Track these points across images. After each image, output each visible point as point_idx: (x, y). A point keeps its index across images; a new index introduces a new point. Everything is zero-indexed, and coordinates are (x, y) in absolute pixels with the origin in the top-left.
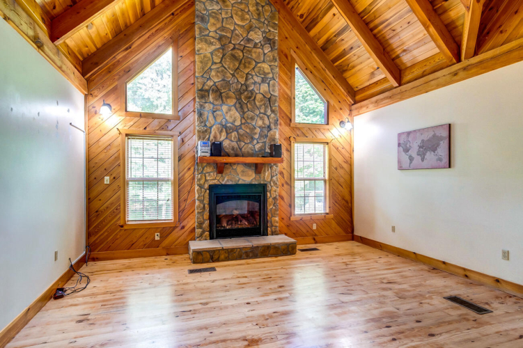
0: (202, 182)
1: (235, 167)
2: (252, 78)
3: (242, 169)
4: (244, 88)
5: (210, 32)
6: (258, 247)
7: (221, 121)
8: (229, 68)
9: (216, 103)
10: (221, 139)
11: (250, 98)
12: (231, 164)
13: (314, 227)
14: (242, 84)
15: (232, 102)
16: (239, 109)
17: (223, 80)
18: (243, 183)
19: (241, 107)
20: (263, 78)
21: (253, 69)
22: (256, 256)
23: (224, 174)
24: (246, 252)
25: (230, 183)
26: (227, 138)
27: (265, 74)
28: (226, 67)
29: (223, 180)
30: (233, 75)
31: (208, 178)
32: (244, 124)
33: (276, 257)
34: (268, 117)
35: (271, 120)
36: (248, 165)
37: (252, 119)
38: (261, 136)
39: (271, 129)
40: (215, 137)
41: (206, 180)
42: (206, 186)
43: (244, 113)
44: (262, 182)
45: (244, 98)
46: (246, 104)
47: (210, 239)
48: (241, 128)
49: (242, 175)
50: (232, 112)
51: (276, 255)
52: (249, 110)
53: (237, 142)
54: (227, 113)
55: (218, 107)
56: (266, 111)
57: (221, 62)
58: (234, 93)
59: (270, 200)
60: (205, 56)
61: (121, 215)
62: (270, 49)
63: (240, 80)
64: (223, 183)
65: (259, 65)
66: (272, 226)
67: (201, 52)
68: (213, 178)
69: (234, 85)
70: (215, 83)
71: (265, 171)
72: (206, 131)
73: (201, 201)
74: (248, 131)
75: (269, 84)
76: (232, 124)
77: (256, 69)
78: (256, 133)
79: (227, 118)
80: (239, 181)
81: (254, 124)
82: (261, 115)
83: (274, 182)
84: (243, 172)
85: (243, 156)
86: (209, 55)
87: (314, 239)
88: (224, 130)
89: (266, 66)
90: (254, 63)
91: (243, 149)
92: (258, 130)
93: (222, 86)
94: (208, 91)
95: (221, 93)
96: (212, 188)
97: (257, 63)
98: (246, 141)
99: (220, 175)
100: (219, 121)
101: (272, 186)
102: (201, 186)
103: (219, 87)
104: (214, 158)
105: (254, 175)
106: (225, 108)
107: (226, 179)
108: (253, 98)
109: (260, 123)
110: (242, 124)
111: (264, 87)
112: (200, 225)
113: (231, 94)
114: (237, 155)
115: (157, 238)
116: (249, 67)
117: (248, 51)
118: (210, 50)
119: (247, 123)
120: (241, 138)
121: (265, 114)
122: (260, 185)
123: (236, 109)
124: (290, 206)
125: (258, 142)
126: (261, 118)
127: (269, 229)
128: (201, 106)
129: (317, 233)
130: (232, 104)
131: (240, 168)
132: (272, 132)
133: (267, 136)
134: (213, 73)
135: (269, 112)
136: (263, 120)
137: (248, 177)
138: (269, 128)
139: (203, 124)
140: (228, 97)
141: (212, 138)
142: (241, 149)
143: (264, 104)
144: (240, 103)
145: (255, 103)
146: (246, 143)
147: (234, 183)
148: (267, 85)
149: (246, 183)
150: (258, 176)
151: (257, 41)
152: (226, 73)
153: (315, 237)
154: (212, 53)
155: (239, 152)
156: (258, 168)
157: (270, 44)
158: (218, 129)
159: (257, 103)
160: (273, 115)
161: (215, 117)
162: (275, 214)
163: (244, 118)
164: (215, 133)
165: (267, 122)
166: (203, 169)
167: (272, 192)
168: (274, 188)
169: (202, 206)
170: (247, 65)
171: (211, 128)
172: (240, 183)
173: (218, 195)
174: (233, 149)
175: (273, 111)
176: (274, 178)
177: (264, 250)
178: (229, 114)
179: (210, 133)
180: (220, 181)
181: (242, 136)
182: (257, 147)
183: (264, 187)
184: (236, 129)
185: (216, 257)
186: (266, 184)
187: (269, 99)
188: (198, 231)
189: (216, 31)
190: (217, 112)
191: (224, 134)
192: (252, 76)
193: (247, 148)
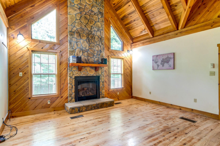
0: (71, 75)
1: (86, 68)
2: (93, 28)
3: (89, 69)
4: (90, 32)
5: (75, 5)
6: (99, 104)
7: (80, 47)
8: (84, 23)
9: (78, 38)
10: (80, 55)
11: (93, 37)
12: (85, 67)
13: (118, 94)
14: (89, 31)
15: (85, 38)
16: (88, 42)
17: (81, 28)
18: (90, 75)
19: (89, 41)
20: (98, 29)
21: (94, 24)
22: (98, 108)
23: (81, 72)
24: (94, 107)
25: (84, 75)
26: (83, 55)
27: (99, 27)
28: (82, 22)
29: (81, 74)
30: (85, 26)
31: (74, 73)
32: (90, 49)
33: (107, 107)
34: (100, 46)
35: (101, 48)
36: (91, 67)
37: (94, 47)
38: (97, 54)
39: (101, 52)
40: (77, 54)
41: (73, 74)
42: (73, 77)
43: (90, 44)
44: (98, 75)
45: (90, 37)
46: (91, 40)
47: (75, 102)
48: (89, 51)
49: (89, 72)
50: (85, 43)
51: (106, 107)
52: (92, 43)
53: (87, 57)
54: (83, 43)
55: (78, 40)
56: (99, 44)
57: (80, 20)
58: (86, 34)
59: (101, 83)
60: (72, 16)
61: (29, 92)
62: (101, 17)
63: (88, 29)
64: (81, 75)
65: (96, 23)
66: (102, 94)
67: (71, 13)
68: (77, 73)
69: (86, 31)
70: (77, 29)
71: (99, 70)
72: (73, 51)
73: (71, 84)
74: (92, 52)
75: (100, 32)
76: (85, 48)
77: (95, 25)
78: (95, 53)
79: (83, 45)
80: (88, 74)
81: (94, 49)
82: (97, 45)
83: (103, 75)
84: (90, 70)
85: (90, 63)
86: (74, 15)
87: (118, 99)
88: (81, 51)
89: (99, 24)
90: (94, 22)
91: (90, 60)
92: (96, 52)
93: (80, 31)
94: (74, 32)
95: (80, 34)
96: (76, 77)
97: (96, 22)
98: (91, 57)
99: (80, 72)
100: (79, 46)
101: (102, 77)
102: (71, 77)
103: (79, 31)
104: (78, 64)
105: (94, 72)
106: (82, 41)
107: (82, 74)
108: (94, 38)
109: (97, 49)
110: (89, 49)
111: (99, 33)
112: (71, 95)
113: (84, 35)
114: (87, 63)
115: (49, 103)
116: (92, 23)
117: (92, 16)
118: (75, 13)
120: (89, 55)
121: (99, 45)
122: (97, 76)
123: (87, 42)
124: (109, 85)
125: (96, 57)
126: (97, 47)
128: (71, 39)
129: (119, 96)
130: (85, 39)
131: (88, 69)
132: (102, 53)
133: (100, 55)
134: (76, 24)
135: (101, 44)
136: (98, 47)
137: (92, 73)
138: (101, 51)
139: (72, 48)
140: (83, 36)
141: (76, 54)
142: (89, 60)
143: (99, 41)
144: (88, 39)
145: (95, 40)
146: (91, 58)
147: (86, 76)
148: (99, 32)
149: (91, 75)
150: (96, 73)
151: (96, 12)
152: (82, 25)
153: (119, 98)
154: (76, 15)
155: (88, 61)
156: (96, 69)
157: (101, 14)
158: (79, 50)
159: (96, 40)
160: (102, 46)
161: (77, 45)
162: (103, 89)
163: (90, 46)
164: (77, 52)
165: (100, 49)
166: (72, 69)
167: (102, 79)
168: (103, 77)
169: (71, 86)
170: (91, 22)
171: (75, 49)
172: (88, 75)
173: (79, 81)
174: (85, 60)
175: (102, 44)
176: (103, 73)
177: (101, 105)
178: (83, 44)
179: (75, 52)
180: (80, 74)
181: (89, 54)
182: (96, 59)
184: (87, 51)
185: (81, 110)
186: (99, 76)
187: (101, 38)
188: (69, 98)
189: (77, 5)
190: (78, 43)
191: (81, 53)
192: (94, 27)
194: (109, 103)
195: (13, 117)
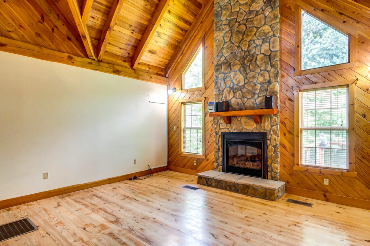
0: (217, 130)
1: (239, 119)
2: (254, 43)
3: (245, 120)
4: (247, 53)
5: (222, 21)
6: (238, 184)
7: (230, 85)
8: (235, 42)
9: (226, 72)
10: (230, 99)
11: (251, 60)
12: (236, 117)
13: (326, 182)
14: (245, 51)
15: (237, 68)
16: (243, 72)
17: (231, 53)
18: (246, 131)
19: (245, 70)
20: (263, 39)
21: (255, 35)
22: (237, 191)
23: (232, 125)
24: (229, 186)
25: (236, 131)
26: (234, 97)
27: (265, 34)
28: (233, 42)
29: (231, 129)
30: (239, 47)
31: (221, 128)
32: (247, 83)
34: (269, 72)
35: (271, 75)
36: (248, 116)
37: (254, 77)
38: (261, 90)
39: (271, 83)
40: (225, 98)
41: (220, 129)
42: (220, 133)
43: (247, 74)
44: (262, 131)
45: (247, 61)
46: (249, 66)
47: (222, 171)
48: (244, 87)
49: (246, 125)
50: (237, 76)
51: (253, 195)
52: (251, 71)
53: (241, 99)
54: (234, 77)
55: (227, 75)
56: (266, 68)
57: (230, 40)
58: (239, 60)
59: (270, 147)
60: (219, 41)
62: (271, 10)
63: (243, 48)
64: (231, 131)
65: (260, 29)
66: (273, 171)
67: (217, 39)
68: (224, 128)
69: (239, 54)
70: (225, 57)
71: (265, 121)
72: (220, 94)
73: (217, 144)
74: (250, 88)
75: (269, 43)
76: (237, 85)
77: (257, 34)
78: (256, 89)
79: (234, 81)
80: (242, 130)
81: (255, 81)
82: (262, 72)
83: (274, 131)
84: (246, 122)
85: (246, 109)
86: (222, 39)
87: (325, 196)
88: (231, 91)
89: (266, 28)
90: (255, 29)
91: (246, 104)
92: (259, 86)
93: (230, 58)
94: (221, 65)
95: (230, 64)
96: (224, 134)
97: (258, 28)
98: (248, 97)
99: (229, 125)
100: (228, 85)
101: (272, 135)
102: (217, 134)
103: (228, 60)
105: (255, 125)
106: (232, 74)
107: (234, 128)
108: (254, 60)
109: (261, 79)
110: (245, 83)
111: (265, 47)
112: (217, 160)
113: (237, 62)
114: (241, 109)
115: (195, 165)
116: (250, 35)
117: (250, 21)
118: (222, 35)
119: (250, 82)
120: (245, 95)
121: (265, 70)
122: (260, 134)
123: (241, 73)
124: (293, 155)
125: (259, 97)
126: (262, 75)
127: (269, 173)
128: (217, 77)
129: (329, 189)
130: (238, 69)
131: (243, 120)
132: (271, 86)
133: (266, 90)
134: (224, 51)
135: (269, 68)
136: (264, 76)
137: (251, 127)
138: (270, 82)
139: (218, 90)
140: (235, 65)
141: (223, 98)
142: (244, 104)
143: (264, 62)
144: (243, 67)
145: (256, 64)
146: (248, 99)
147: (238, 132)
148: (267, 44)
149: (248, 131)
150: (258, 126)
151: (258, 10)
152: (233, 47)
153: (326, 194)
154: (223, 37)
155: (243, 107)
156: (258, 119)
157: (271, 6)
158: (227, 91)
159: (258, 63)
160: (273, 70)
161: (225, 83)
162: (275, 160)
163: (247, 78)
164: (226, 94)
165: (267, 77)
166: (218, 121)
167: (272, 140)
168: (274, 136)
169: (217, 147)
170: (249, 33)
171: (223, 91)
172: (243, 131)
173: (229, 141)
174: (238, 104)
175: (273, 66)
176: (274, 128)
178: (235, 78)
179: (223, 94)
180: (230, 129)
181: (245, 93)
182: (258, 101)
183: (263, 135)
184: (241, 88)
185: (210, 183)
186: (265, 133)
187: (270, 57)
188: (216, 164)
189: (226, 20)
190: (227, 79)
191: (232, 94)
192: (254, 41)
193: (249, 103)
194: (260, 191)
195: (170, 170)
